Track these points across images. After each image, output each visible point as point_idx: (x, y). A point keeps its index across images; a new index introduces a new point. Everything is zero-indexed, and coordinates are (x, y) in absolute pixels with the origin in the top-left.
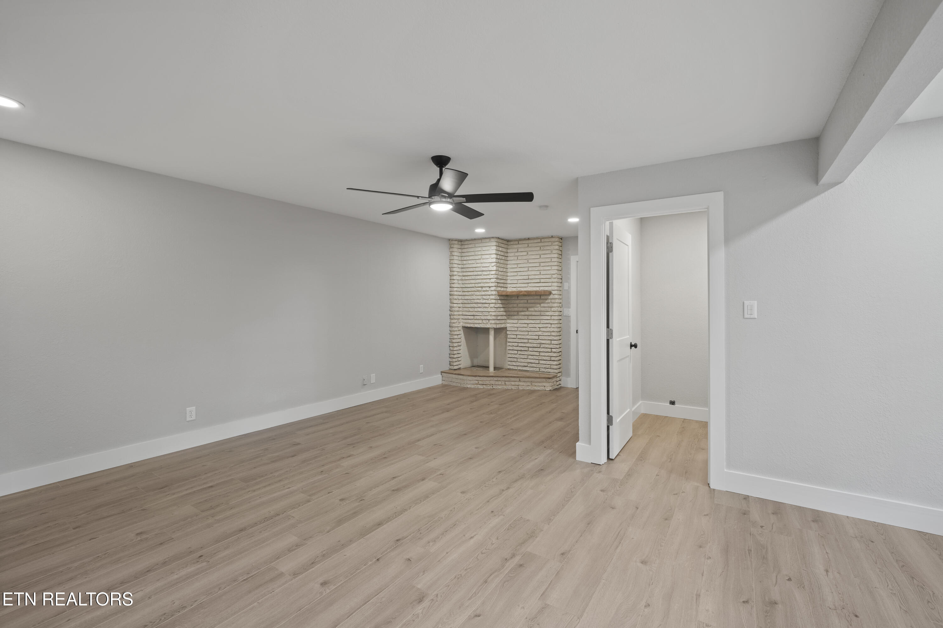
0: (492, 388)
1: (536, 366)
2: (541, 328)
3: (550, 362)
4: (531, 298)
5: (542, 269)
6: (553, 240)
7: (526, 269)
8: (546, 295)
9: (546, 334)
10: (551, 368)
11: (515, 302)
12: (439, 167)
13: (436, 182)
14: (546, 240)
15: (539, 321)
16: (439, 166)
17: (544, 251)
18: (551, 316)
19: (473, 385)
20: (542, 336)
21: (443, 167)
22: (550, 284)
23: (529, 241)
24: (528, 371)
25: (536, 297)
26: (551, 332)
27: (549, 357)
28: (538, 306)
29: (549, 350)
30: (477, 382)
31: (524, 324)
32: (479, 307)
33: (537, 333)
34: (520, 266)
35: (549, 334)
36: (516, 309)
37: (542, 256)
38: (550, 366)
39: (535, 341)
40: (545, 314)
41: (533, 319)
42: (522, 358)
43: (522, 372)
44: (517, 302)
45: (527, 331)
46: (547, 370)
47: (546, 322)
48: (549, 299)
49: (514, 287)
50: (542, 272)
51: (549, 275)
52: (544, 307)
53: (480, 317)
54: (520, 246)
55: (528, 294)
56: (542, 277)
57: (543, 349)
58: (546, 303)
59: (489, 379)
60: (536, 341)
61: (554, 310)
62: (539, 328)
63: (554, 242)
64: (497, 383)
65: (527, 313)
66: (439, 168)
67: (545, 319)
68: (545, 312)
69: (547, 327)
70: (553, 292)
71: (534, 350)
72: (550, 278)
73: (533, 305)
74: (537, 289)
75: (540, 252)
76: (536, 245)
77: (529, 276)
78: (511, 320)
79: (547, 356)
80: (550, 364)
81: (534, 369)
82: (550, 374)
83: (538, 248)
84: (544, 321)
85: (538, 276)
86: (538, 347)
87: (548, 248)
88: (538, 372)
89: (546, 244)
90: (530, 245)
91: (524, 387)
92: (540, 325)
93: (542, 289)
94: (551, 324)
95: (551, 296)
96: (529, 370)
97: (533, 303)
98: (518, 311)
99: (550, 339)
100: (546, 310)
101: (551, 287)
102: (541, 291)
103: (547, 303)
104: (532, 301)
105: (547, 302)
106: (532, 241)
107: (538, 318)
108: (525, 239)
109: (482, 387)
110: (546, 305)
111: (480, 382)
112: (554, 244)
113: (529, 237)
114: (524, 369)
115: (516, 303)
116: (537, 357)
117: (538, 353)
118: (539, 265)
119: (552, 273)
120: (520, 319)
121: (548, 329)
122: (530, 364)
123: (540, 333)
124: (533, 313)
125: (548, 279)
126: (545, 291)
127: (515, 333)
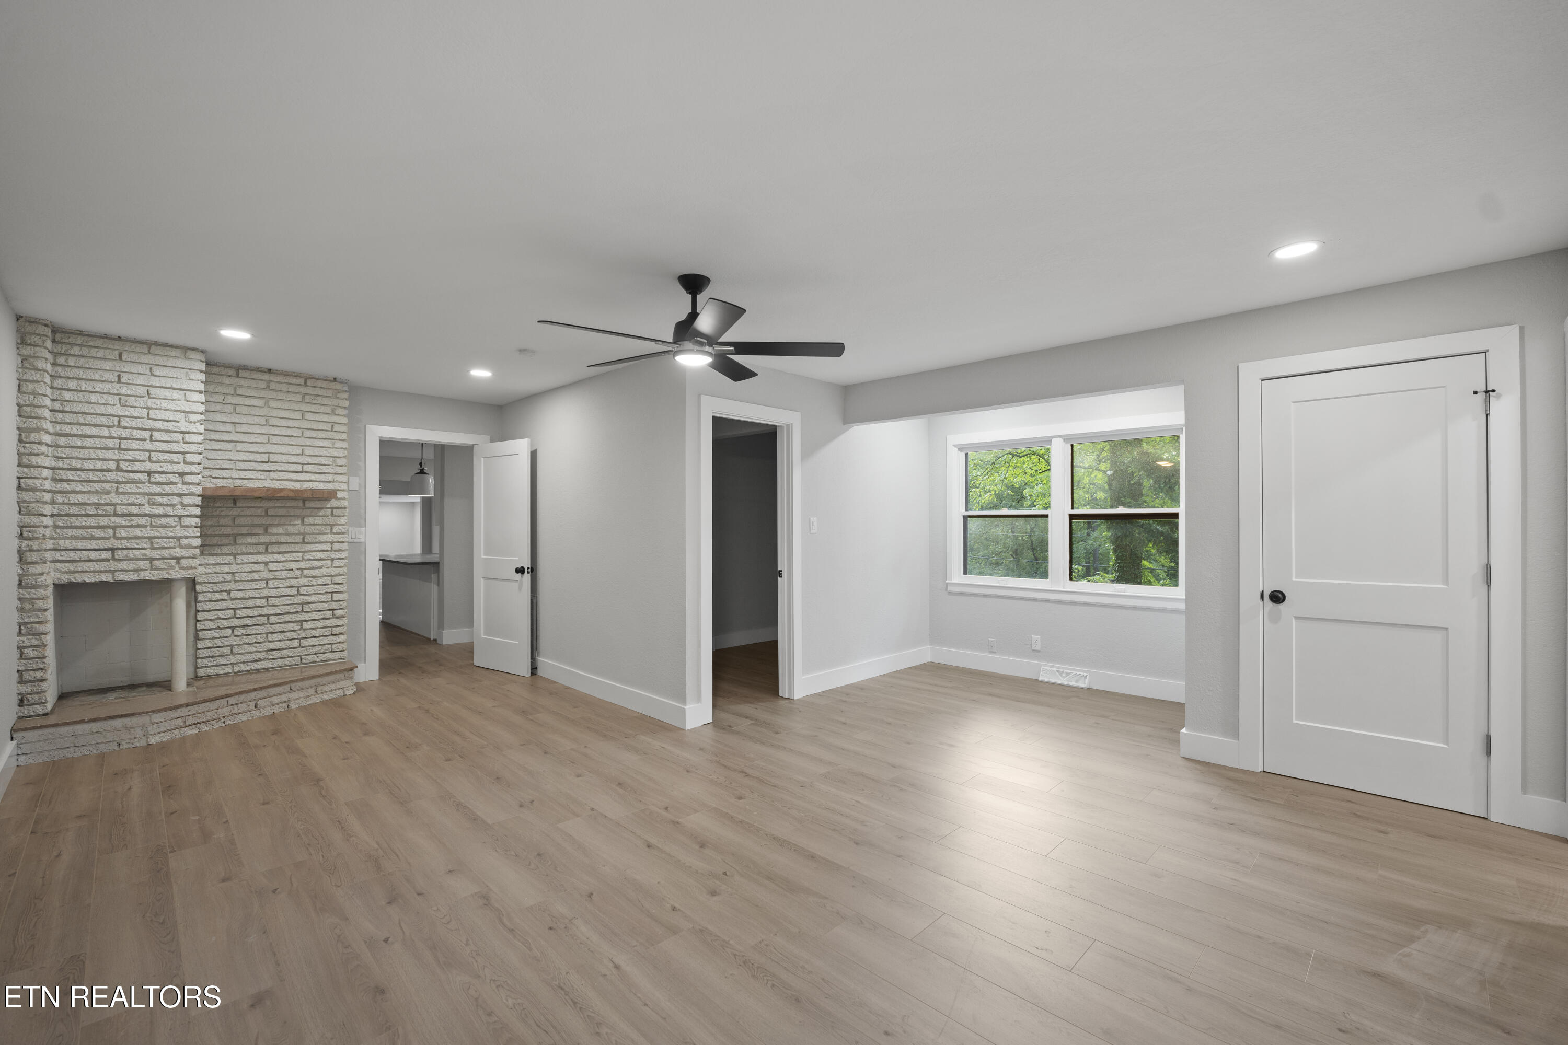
0: (224, 725)
1: (290, 655)
2: (306, 569)
3: (331, 638)
4: (276, 505)
5: (308, 444)
6: (338, 386)
7: (263, 439)
8: (319, 499)
9: (320, 581)
10: (332, 651)
11: (223, 513)
12: (690, 293)
13: (687, 317)
14: (320, 383)
15: (300, 555)
16: (689, 291)
17: (314, 406)
18: (332, 543)
19: (166, 733)
20: (309, 586)
21: (698, 292)
22: (330, 477)
23: (272, 378)
24: (269, 668)
25: (293, 504)
26: (332, 576)
27: (327, 629)
28: (296, 522)
29: (329, 614)
30: (180, 722)
31: (256, 565)
32: (138, 526)
33: (294, 582)
34: (239, 428)
35: (328, 580)
36: (228, 530)
37: (308, 416)
38: (329, 646)
39: (288, 600)
40: (316, 538)
41: (283, 550)
42: (249, 644)
43: (249, 676)
44: (235, 512)
45: (262, 580)
46: (322, 657)
47: (319, 555)
48: (328, 508)
49: (223, 478)
50: (308, 451)
51: (326, 458)
52: (314, 525)
53: (143, 552)
54: (242, 382)
55: (271, 496)
56: (309, 460)
57: (310, 614)
58: (319, 516)
59: (215, 704)
60: (291, 600)
61: (340, 531)
62: (298, 569)
63: (340, 391)
64: (236, 709)
65: (265, 539)
66: (691, 296)
67: (317, 549)
68: (317, 536)
69: (321, 567)
70: (339, 495)
71: (284, 620)
72: (329, 465)
73: (283, 520)
74: (297, 486)
75: (304, 407)
76: (293, 389)
77: (271, 455)
78: (211, 558)
79: (321, 628)
80: (328, 642)
81: (287, 661)
82: (330, 664)
83: (299, 398)
84: (313, 554)
85: (296, 456)
86: (297, 612)
87: (326, 401)
88: (298, 665)
89: (320, 392)
90: (273, 386)
91: (300, 701)
92: (301, 563)
93: (307, 485)
94: (332, 560)
95: (333, 503)
96: (270, 665)
97: (283, 516)
98: (235, 537)
99: (330, 590)
100: (318, 532)
101: (331, 483)
102: (305, 490)
103: (322, 516)
104: (281, 512)
105: (321, 514)
106: (279, 379)
107: (297, 549)
108: (258, 370)
109: (195, 732)
110: (318, 521)
111: (190, 721)
112: (339, 395)
113: (271, 368)
114: (253, 668)
115: (228, 516)
116: (296, 633)
117: (297, 625)
118: (301, 435)
119: (336, 454)
120: (243, 554)
121: (324, 571)
122: (272, 652)
123: (303, 581)
124: (283, 539)
125: (324, 467)
126: (313, 491)
127: (224, 588)
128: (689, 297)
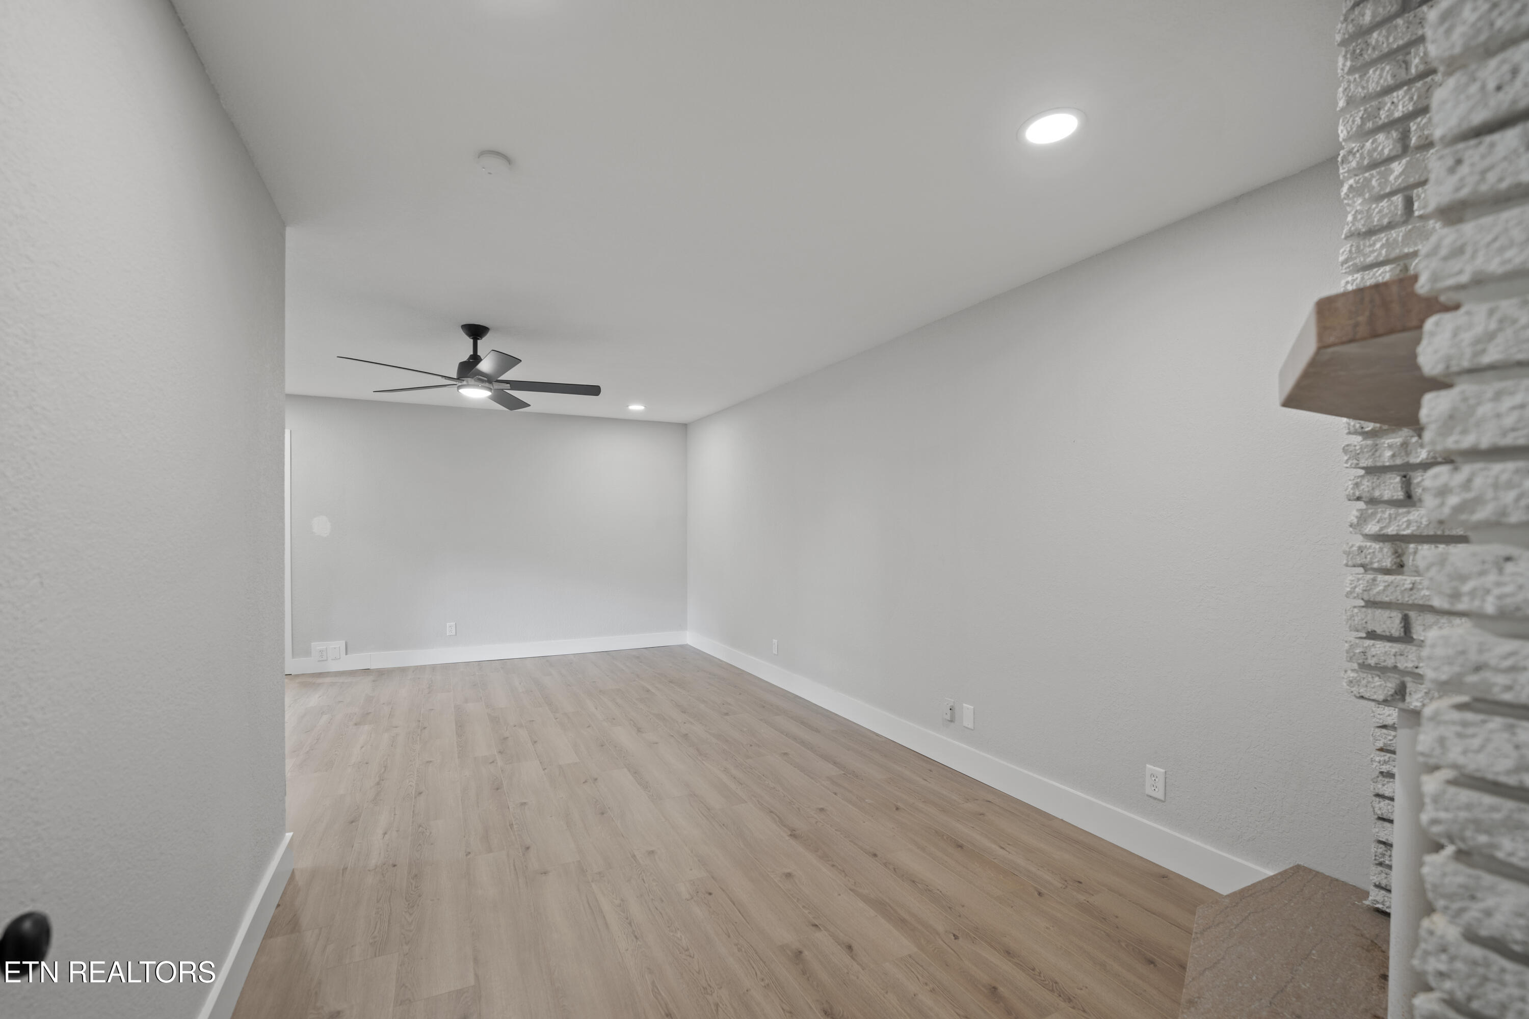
12: (472, 338)
21: (479, 339)
66: (472, 340)
128: (472, 341)
